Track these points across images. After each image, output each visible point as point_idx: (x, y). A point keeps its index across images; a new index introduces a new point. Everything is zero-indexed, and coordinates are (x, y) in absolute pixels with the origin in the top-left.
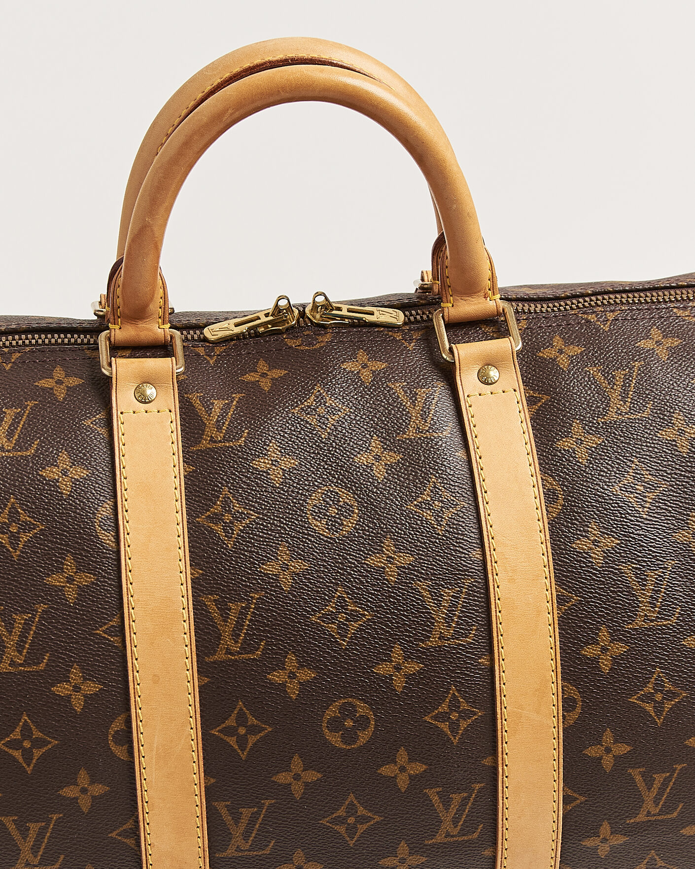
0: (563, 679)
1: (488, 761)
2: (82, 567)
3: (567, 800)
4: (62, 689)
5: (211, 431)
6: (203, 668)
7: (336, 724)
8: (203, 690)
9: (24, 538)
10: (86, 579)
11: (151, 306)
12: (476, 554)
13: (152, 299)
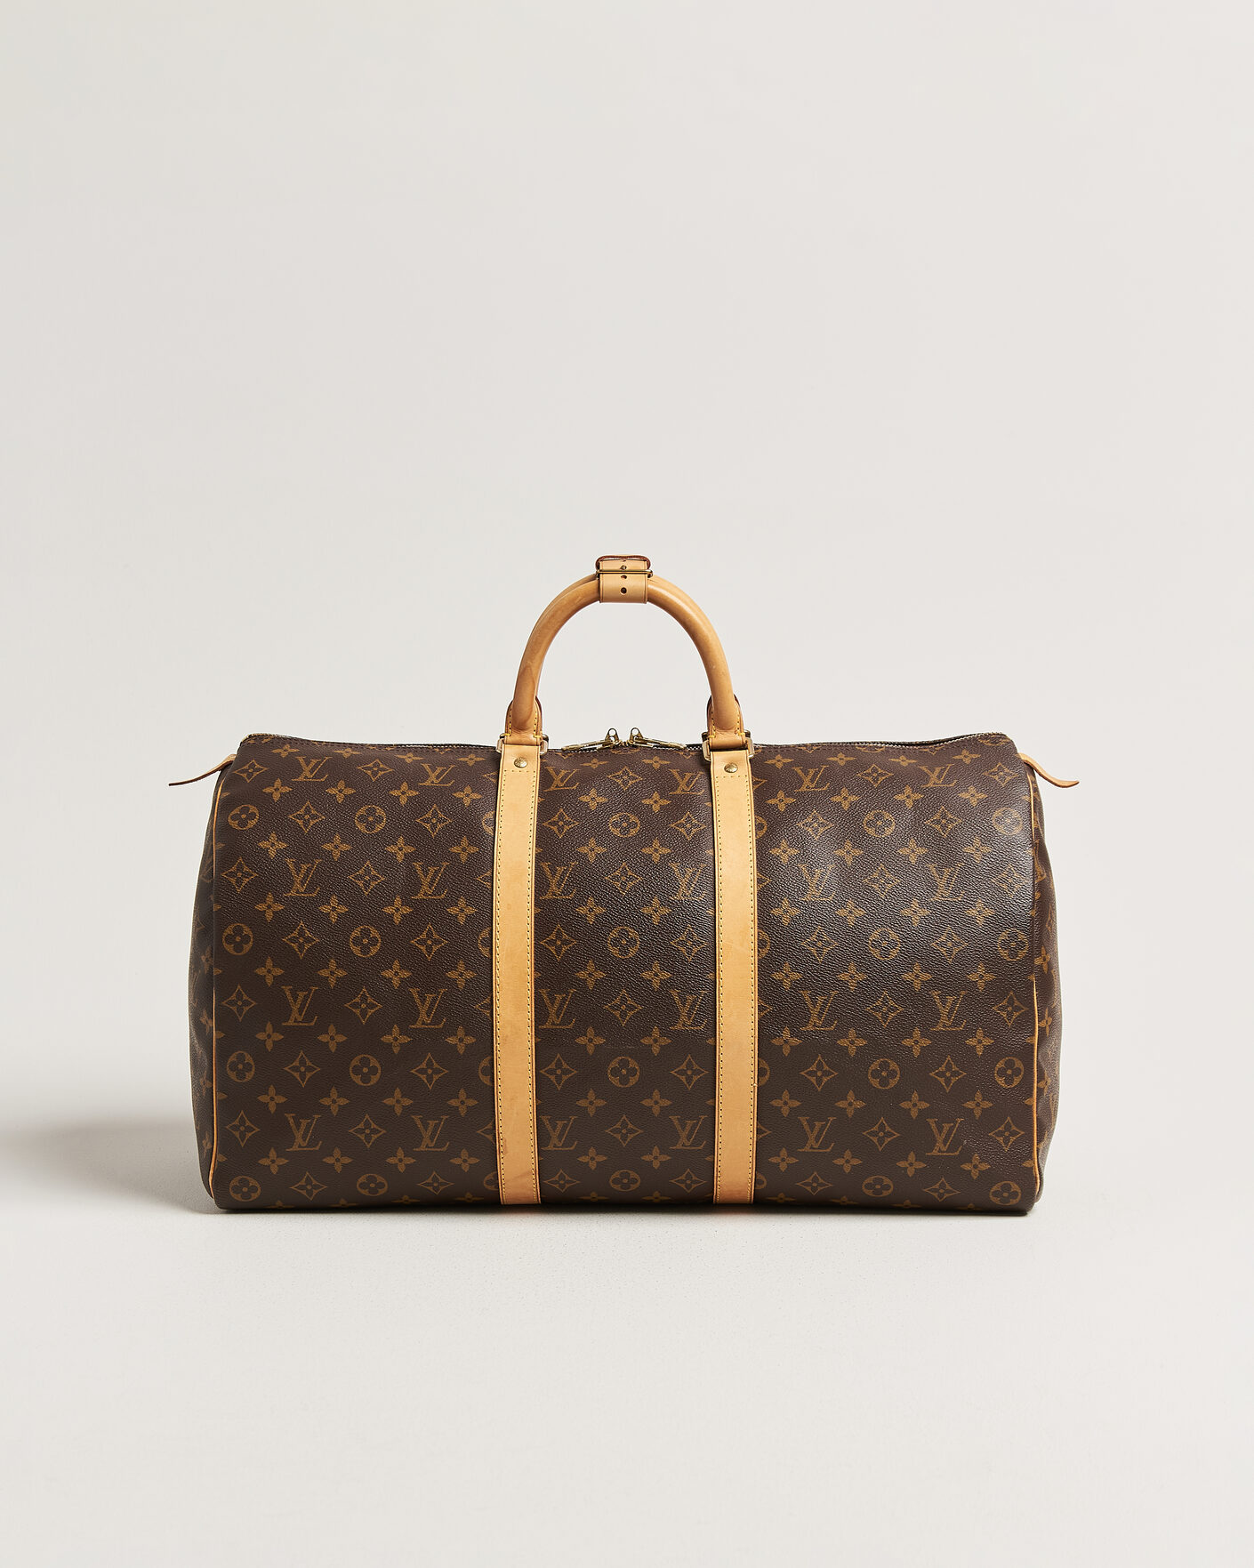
0: (759, 928)
1: (711, 976)
2: (471, 843)
3: (761, 1009)
4: (453, 910)
5: (557, 781)
6: (538, 903)
7: (616, 942)
8: (537, 917)
9: (439, 826)
10: (473, 850)
11: (528, 722)
12: (710, 852)
13: (529, 717)
